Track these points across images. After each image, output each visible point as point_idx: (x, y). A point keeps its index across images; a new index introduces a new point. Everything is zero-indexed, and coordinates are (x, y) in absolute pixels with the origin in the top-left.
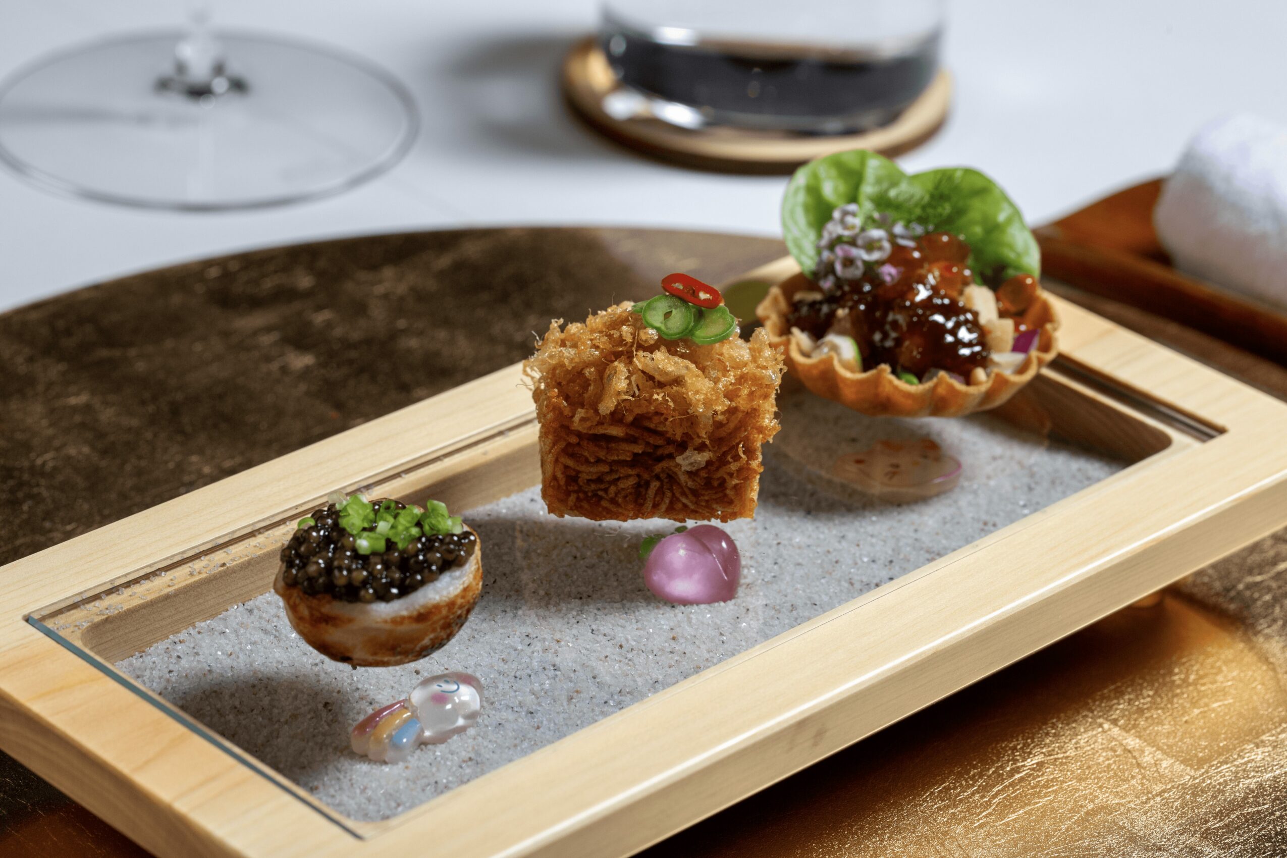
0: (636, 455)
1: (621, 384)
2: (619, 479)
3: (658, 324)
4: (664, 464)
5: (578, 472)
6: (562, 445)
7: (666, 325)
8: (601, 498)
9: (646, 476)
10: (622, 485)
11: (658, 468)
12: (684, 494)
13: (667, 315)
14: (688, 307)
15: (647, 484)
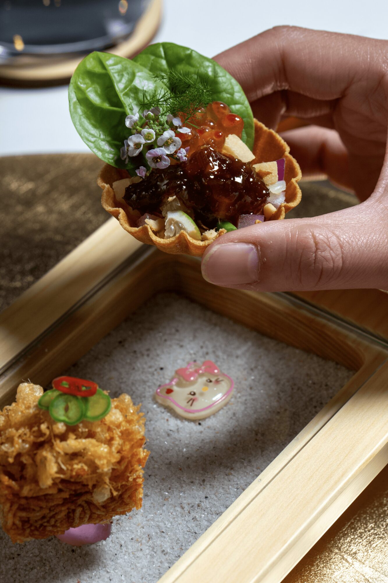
0: (65, 499)
1: (52, 468)
2: (56, 514)
3: (63, 418)
4: (84, 498)
5: (29, 518)
6: (15, 507)
7: (68, 417)
8: (45, 527)
9: (73, 507)
10: (59, 517)
11: (80, 502)
12: (98, 509)
13: (67, 409)
14: (77, 399)
15: (74, 511)
